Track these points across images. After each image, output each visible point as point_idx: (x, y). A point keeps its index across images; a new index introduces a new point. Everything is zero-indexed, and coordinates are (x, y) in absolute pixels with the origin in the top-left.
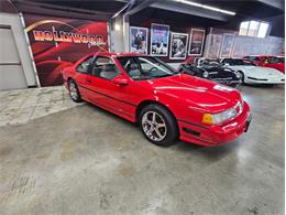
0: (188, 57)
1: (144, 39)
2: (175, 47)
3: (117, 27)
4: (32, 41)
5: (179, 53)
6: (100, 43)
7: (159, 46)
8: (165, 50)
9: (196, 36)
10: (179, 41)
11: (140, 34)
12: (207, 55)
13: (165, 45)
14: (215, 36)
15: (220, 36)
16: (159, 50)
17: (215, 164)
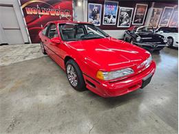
0: (131, 25)
1: (98, 12)
2: (122, 18)
3: (79, 4)
4: (26, 15)
5: (125, 23)
6: (67, 15)
7: (109, 17)
8: (114, 20)
9: (140, 9)
10: (126, 13)
11: (96, 8)
12: (148, 24)
13: (114, 17)
14: (156, 9)
15: (161, 9)
16: (109, 20)
17: (110, 110)
